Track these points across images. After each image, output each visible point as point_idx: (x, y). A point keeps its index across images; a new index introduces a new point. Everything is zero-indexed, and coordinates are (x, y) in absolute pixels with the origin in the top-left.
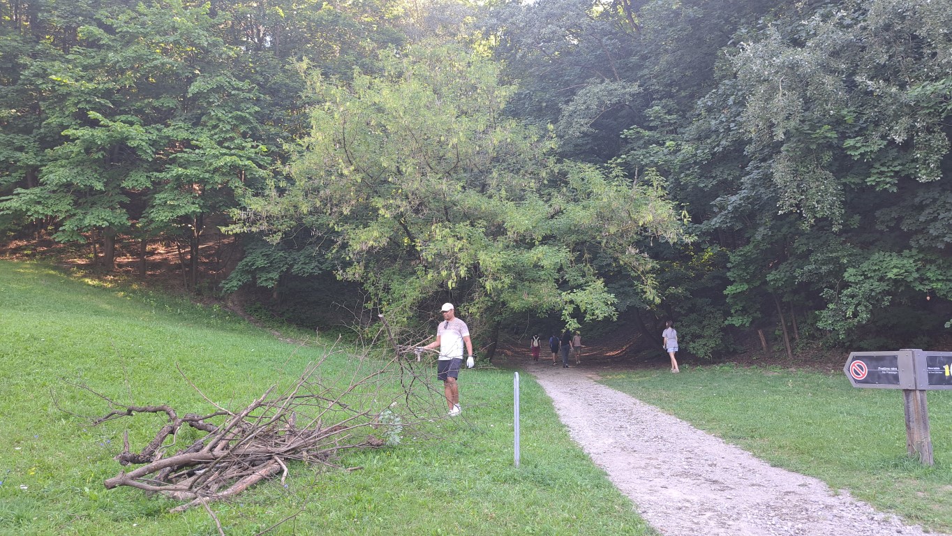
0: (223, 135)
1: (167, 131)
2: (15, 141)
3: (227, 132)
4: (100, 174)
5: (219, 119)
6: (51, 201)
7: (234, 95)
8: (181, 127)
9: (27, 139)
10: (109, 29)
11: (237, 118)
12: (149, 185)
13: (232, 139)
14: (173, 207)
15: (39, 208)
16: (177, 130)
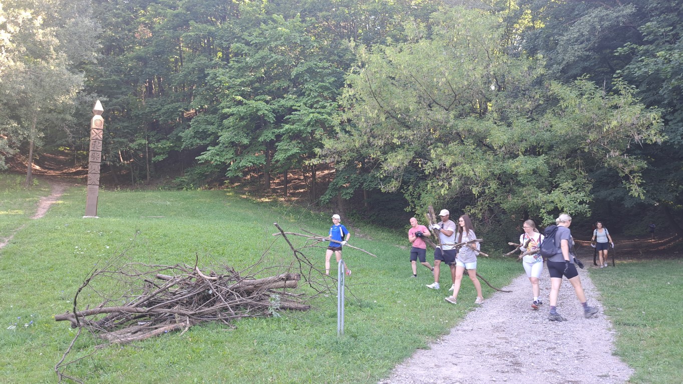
0: (313, 100)
1: (283, 102)
2: (208, 119)
3: (315, 97)
4: (248, 134)
5: (311, 90)
6: (224, 153)
7: (319, 72)
8: (290, 99)
9: (214, 117)
10: (247, 44)
11: (321, 87)
12: (273, 138)
13: (317, 102)
14: (286, 150)
15: (218, 157)
16: (289, 100)
